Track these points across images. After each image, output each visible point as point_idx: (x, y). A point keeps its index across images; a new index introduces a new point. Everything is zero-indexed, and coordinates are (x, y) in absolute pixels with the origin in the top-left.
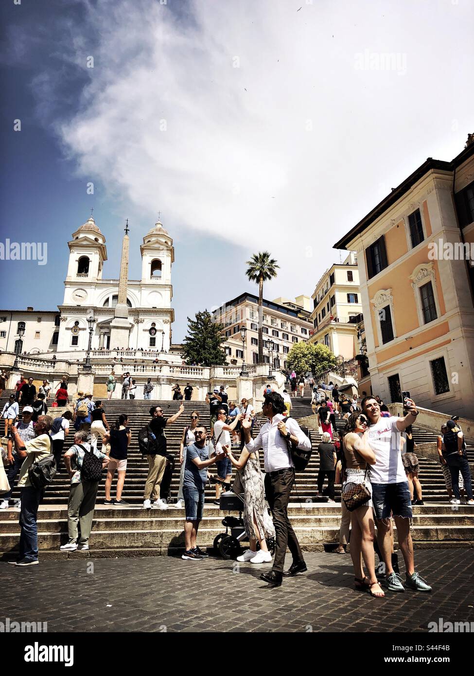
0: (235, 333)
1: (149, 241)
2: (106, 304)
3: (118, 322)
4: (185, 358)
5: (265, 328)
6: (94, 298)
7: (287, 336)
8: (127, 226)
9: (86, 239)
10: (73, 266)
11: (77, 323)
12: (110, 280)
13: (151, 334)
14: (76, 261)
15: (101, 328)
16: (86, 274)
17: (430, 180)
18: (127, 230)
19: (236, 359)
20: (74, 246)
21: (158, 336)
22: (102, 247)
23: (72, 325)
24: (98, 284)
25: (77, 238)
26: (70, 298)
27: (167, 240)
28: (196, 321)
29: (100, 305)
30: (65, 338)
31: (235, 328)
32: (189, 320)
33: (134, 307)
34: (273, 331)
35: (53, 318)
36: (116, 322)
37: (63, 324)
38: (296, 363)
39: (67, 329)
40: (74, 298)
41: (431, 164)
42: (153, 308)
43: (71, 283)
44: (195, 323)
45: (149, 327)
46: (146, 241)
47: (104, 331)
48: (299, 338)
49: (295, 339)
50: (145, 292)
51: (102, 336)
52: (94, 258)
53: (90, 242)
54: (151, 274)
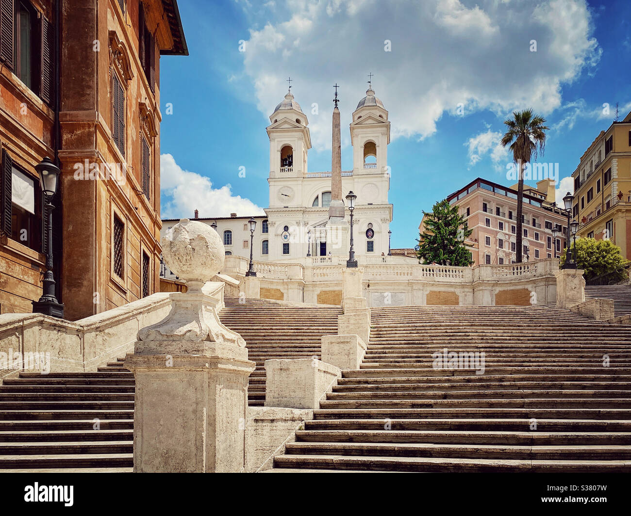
1: (360, 117)
2: (316, 203)
3: (335, 223)
6: (303, 197)
8: (336, 95)
9: (286, 121)
10: (275, 158)
11: (286, 229)
13: (368, 237)
14: (278, 151)
16: (289, 168)
18: (336, 101)
20: (273, 132)
21: (376, 239)
22: (305, 131)
23: (281, 230)
24: (305, 179)
25: (276, 121)
26: (275, 198)
27: (381, 114)
29: (309, 204)
30: (276, 246)
35: (260, 224)
37: (271, 231)
39: (277, 235)
40: (280, 198)
42: (369, 204)
43: (276, 180)
45: (365, 228)
46: (356, 117)
50: (359, 185)
51: (315, 242)
52: (298, 146)
53: (292, 125)
54: (365, 161)
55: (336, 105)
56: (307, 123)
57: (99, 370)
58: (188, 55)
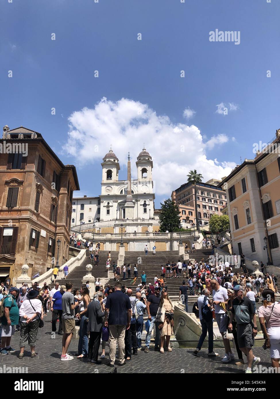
0: (187, 202)
1: (140, 159)
2: (122, 193)
3: (128, 204)
4: (160, 223)
5: (204, 198)
6: (116, 191)
7: (217, 201)
8: (129, 156)
9: (109, 161)
10: (105, 175)
11: (108, 203)
12: (122, 181)
13: (144, 206)
14: (106, 172)
15: (120, 205)
16: (111, 178)
17: (246, 168)
18: (129, 158)
19: (189, 216)
20: (104, 165)
21: (148, 207)
22: (117, 164)
23: (106, 204)
24: (117, 184)
25: (105, 161)
26: (104, 191)
27: (149, 158)
28: (165, 205)
29: (119, 194)
30: (103, 210)
31: (187, 199)
32: (161, 204)
33: (135, 193)
34: (208, 199)
35: (97, 201)
36: (127, 204)
37: (102, 205)
38: (213, 225)
39: (104, 206)
40: (106, 191)
41: (245, 164)
42: (144, 193)
43: (105, 184)
44: (164, 205)
45: (143, 203)
46: (138, 159)
47: (121, 206)
48: (224, 202)
49: (221, 203)
50: (140, 186)
51: (121, 209)
52: (114, 170)
53: (112, 162)
54: (142, 175)
55: (129, 159)
56: (118, 161)
57: (62, 279)
58: (80, 190)
